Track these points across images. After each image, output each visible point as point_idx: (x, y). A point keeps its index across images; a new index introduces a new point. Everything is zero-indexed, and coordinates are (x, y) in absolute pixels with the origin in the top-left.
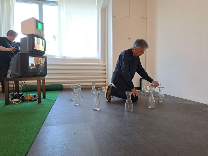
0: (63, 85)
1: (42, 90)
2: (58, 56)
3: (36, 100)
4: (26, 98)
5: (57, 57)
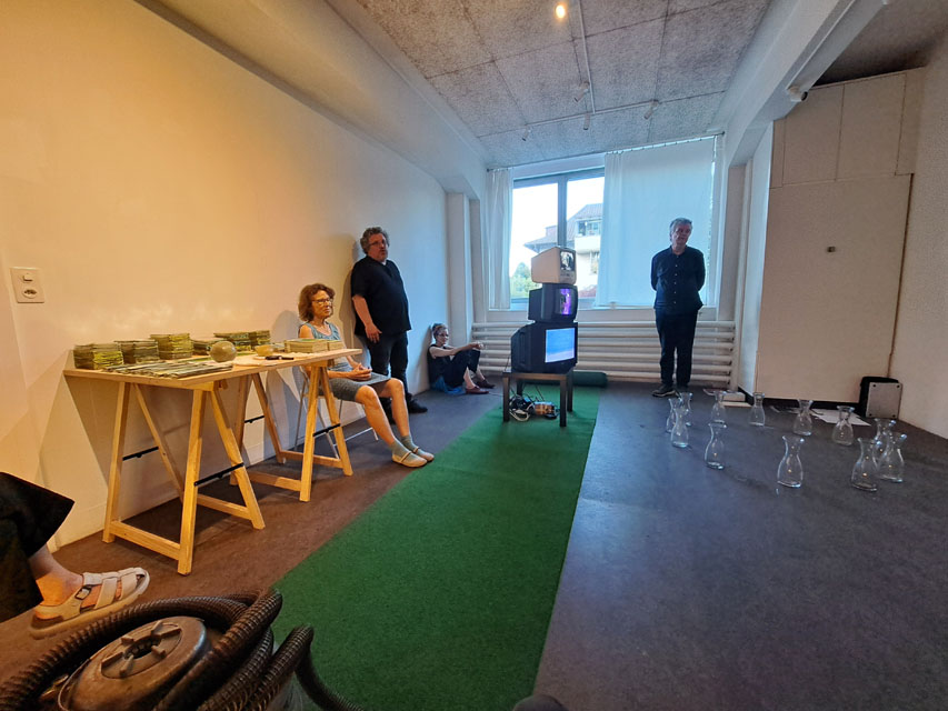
0: (607, 373)
2: (598, 304)
3: (555, 418)
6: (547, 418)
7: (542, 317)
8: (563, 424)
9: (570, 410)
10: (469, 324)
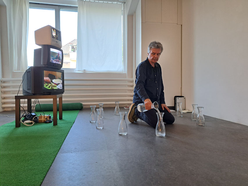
1: (58, 110)
3: (51, 122)
4: (40, 119)
5: (76, 71)
6: (45, 122)
7: (42, 64)
8: (55, 124)
9: (61, 118)
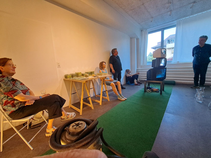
0: (176, 81)
3: (159, 92)
4: (153, 90)
6: (156, 92)
7: (156, 66)
8: (161, 94)
9: (163, 90)
10: (136, 68)
